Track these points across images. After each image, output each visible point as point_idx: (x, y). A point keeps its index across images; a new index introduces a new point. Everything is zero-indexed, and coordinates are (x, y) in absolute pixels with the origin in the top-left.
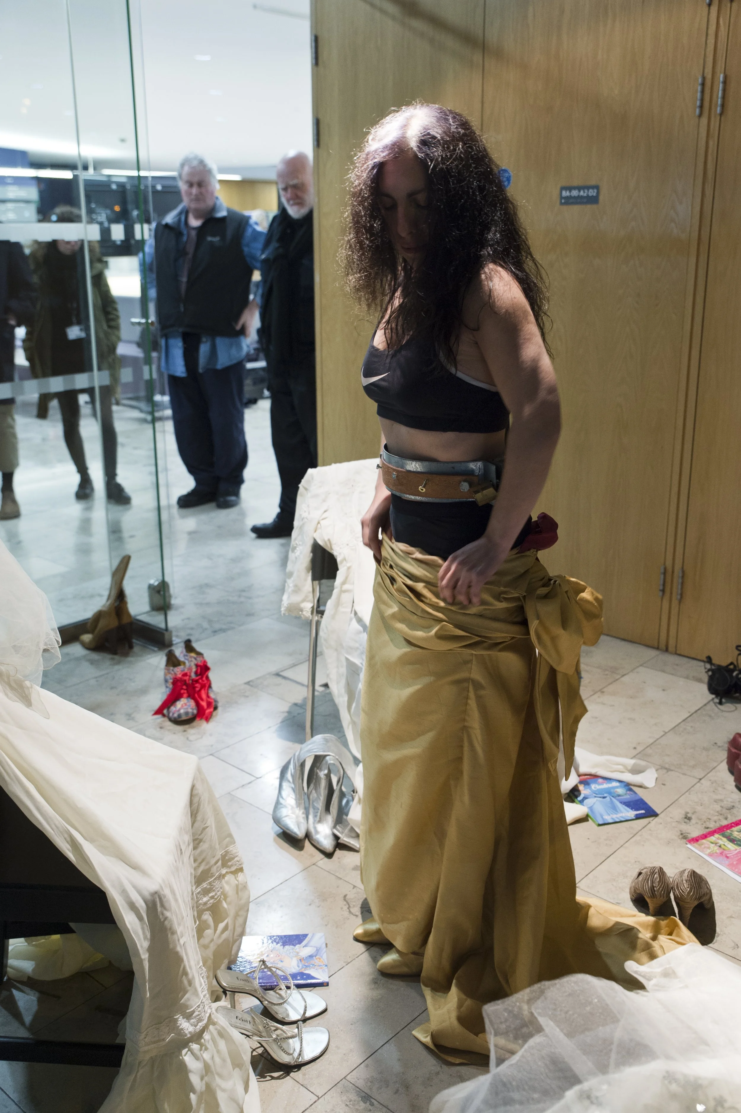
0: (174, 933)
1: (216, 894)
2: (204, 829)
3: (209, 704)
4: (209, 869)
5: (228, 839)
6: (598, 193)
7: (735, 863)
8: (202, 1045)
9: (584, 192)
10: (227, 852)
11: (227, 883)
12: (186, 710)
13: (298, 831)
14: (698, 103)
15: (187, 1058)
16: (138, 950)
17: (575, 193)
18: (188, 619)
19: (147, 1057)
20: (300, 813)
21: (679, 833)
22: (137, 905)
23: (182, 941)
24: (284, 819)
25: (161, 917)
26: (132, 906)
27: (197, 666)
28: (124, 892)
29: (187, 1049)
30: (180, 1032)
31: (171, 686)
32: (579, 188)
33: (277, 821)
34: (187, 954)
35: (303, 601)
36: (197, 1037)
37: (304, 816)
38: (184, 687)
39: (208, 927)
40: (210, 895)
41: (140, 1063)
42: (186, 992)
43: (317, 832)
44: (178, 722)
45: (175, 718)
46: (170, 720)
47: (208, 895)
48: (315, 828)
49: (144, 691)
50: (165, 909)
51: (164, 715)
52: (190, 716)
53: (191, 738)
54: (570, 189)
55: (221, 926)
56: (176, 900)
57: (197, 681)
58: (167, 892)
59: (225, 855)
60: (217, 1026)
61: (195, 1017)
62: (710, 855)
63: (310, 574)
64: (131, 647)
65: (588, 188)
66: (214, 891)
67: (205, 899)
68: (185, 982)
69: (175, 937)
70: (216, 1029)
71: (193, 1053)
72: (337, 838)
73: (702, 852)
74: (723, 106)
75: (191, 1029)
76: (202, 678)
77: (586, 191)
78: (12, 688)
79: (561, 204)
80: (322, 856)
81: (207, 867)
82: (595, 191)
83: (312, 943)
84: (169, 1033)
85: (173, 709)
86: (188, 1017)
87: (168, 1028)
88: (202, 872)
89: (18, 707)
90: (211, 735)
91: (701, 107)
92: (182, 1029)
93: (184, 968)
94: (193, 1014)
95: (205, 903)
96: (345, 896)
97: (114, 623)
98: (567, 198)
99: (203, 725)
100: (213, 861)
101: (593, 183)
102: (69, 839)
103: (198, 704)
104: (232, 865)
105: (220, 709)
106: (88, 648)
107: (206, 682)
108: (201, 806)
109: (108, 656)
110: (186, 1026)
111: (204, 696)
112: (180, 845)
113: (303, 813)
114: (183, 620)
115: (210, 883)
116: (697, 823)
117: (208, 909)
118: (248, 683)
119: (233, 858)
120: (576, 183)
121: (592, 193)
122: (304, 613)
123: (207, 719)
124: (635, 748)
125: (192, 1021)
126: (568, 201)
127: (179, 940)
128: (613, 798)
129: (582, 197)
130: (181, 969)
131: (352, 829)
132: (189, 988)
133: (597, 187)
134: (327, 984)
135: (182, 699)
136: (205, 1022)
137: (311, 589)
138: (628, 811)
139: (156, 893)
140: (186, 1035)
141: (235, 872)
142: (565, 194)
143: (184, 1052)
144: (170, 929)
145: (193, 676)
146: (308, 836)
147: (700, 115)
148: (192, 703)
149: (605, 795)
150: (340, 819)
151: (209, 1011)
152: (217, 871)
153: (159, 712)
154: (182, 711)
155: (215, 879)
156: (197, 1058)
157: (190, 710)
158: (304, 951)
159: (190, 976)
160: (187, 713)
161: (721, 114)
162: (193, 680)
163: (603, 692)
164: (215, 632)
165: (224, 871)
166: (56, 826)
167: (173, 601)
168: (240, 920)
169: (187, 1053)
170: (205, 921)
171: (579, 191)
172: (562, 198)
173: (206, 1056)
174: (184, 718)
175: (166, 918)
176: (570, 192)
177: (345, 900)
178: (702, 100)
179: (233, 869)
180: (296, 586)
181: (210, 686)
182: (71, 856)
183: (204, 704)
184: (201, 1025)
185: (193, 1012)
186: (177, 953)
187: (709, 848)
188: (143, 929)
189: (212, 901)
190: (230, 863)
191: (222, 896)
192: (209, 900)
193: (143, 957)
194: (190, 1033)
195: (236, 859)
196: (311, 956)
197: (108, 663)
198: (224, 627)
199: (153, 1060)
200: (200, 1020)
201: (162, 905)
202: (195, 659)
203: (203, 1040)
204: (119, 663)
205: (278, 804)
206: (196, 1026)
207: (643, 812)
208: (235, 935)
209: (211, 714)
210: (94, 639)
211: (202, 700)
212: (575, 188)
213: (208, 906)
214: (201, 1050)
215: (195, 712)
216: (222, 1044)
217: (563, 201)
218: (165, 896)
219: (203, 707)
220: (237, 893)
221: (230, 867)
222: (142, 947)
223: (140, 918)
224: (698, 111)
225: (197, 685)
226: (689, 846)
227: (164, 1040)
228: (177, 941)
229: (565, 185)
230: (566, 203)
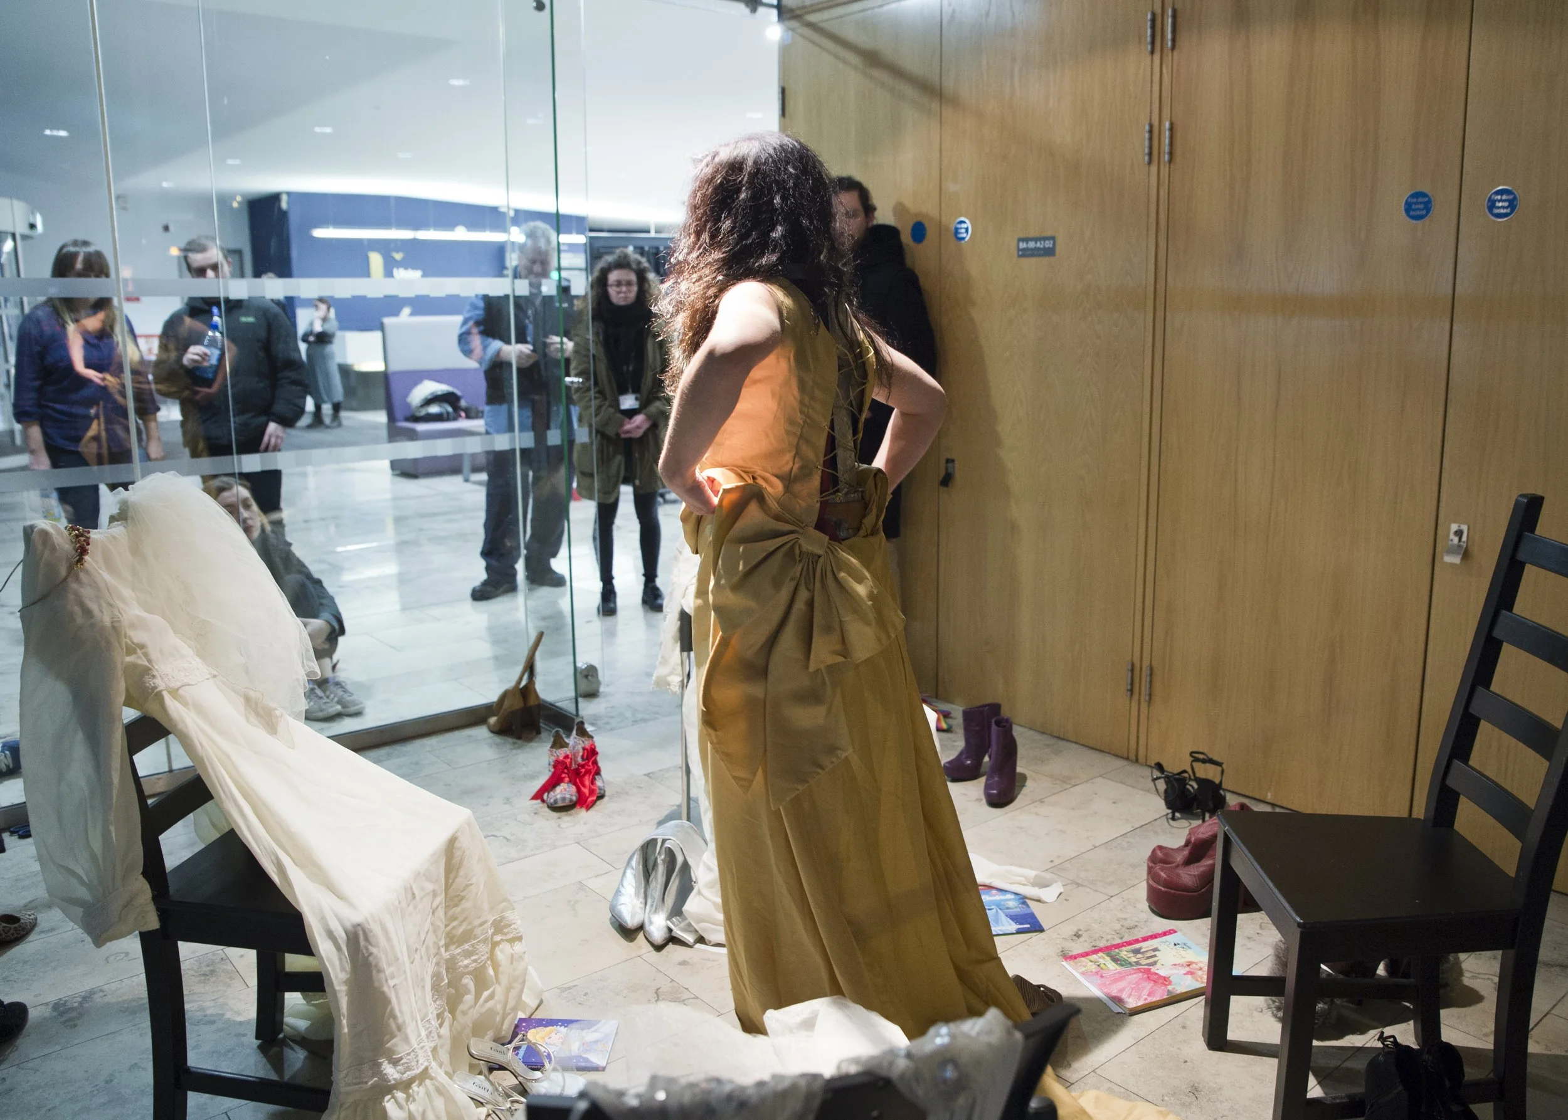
0: (379, 971)
1: (479, 958)
2: (467, 886)
3: (592, 792)
4: (472, 930)
5: (504, 904)
6: (1054, 244)
7: (1108, 983)
8: (408, 1096)
9: (1041, 244)
10: (502, 918)
11: (502, 951)
12: (564, 796)
13: (631, 922)
15: (389, 1105)
16: (331, 980)
17: (1032, 245)
18: (613, 707)
19: (350, 1100)
20: (638, 903)
21: (1061, 949)
22: (335, 934)
23: (391, 983)
24: (619, 907)
25: (365, 951)
26: (331, 935)
27: (584, 749)
28: (323, 920)
29: (389, 1096)
30: (383, 1077)
31: (553, 770)
32: (1036, 240)
33: (613, 909)
34: (397, 997)
35: (671, 674)
36: (406, 1086)
37: (643, 906)
38: (566, 771)
39: (468, 992)
40: (473, 958)
41: (342, 1105)
42: (393, 1036)
43: (651, 923)
44: (555, 808)
45: (551, 804)
46: (548, 807)
47: (470, 957)
48: (650, 919)
49: (533, 777)
50: (370, 944)
51: (543, 801)
52: (567, 803)
53: (563, 825)
54: (1026, 240)
55: (486, 994)
56: (389, 939)
57: (583, 766)
58: (375, 928)
59: (501, 921)
60: (434, 1081)
61: (403, 1064)
62: (1083, 974)
63: (679, 644)
64: (539, 732)
65: (1045, 239)
66: (477, 954)
67: (466, 962)
68: (393, 1026)
69: (382, 975)
70: (433, 1084)
71: (396, 1102)
72: (670, 930)
73: (1076, 970)
75: (397, 1076)
76: (587, 764)
77: (1042, 242)
78: (257, 714)
79: (1019, 256)
80: (651, 949)
81: (469, 927)
82: (1052, 242)
83: (601, 1030)
84: (372, 1077)
85: (552, 793)
86: (395, 1063)
87: (371, 1072)
88: (463, 932)
89: (259, 733)
90: (585, 824)
92: (386, 1074)
93: (392, 1010)
94: (400, 1061)
95: (467, 966)
96: (658, 989)
97: (518, 704)
98: (1023, 250)
99: (582, 814)
100: (477, 922)
101: (1049, 234)
102: (275, 861)
103: (579, 790)
104: (508, 933)
105: (606, 799)
106: (492, 732)
107: (592, 767)
108: (465, 862)
109: (510, 740)
110: (391, 1072)
111: (587, 783)
112: (411, 888)
113: (641, 903)
114: (606, 708)
115: (473, 946)
116: (1086, 941)
117: (469, 973)
118: (648, 775)
119: (510, 925)
120: (1032, 235)
121: (1048, 244)
122: (671, 687)
123: (588, 808)
124: (1052, 861)
125: (399, 1067)
126: (1025, 253)
128: (999, 911)
129: (1039, 249)
130: (388, 1010)
131: (690, 925)
132: (397, 1033)
133: (1053, 238)
134: (604, 1069)
135: (562, 784)
136: (418, 1071)
137: (680, 662)
138: (1010, 925)
139: (359, 925)
140: (390, 1081)
141: (512, 941)
142: (1023, 245)
143: (387, 1098)
144: (376, 966)
145: (580, 760)
146: (641, 927)
147: (1150, 162)
148: (573, 789)
149: (993, 907)
150: (677, 911)
151: (426, 1064)
152: (482, 934)
153: (538, 796)
154: (559, 797)
155: (478, 942)
156: (401, 1107)
157: (568, 796)
158: (590, 1036)
159: (400, 1021)
160: (564, 799)
161: (1170, 162)
162: (579, 765)
163: (1043, 802)
164: (635, 722)
165: (498, 938)
166: (263, 845)
167: (602, 689)
168: (513, 993)
169: (390, 1100)
170: (465, 986)
171: (1036, 243)
172: (1019, 250)
173: (413, 1107)
174: (560, 804)
175: (371, 954)
176: (1027, 243)
177: (656, 993)
179: (509, 936)
180: (663, 657)
181: (598, 772)
182: (276, 878)
183: (586, 791)
184: (408, 1075)
185: (401, 1059)
186: (383, 993)
187: (1085, 966)
188: (340, 959)
189: (474, 965)
190: (506, 930)
191: (489, 962)
192: (470, 964)
193: (337, 988)
194: (394, 1079)
195: (513, 926)
196: (596, 1042)
197: (508, 746)
198: (648, 717)
199: (356, 1104)
200: (408, 1069)
201: (367, 939)
202: (583, 742)
203: (411, 1091)
204: (519, 748)
205: (618, 892)
206: (403, 1074)
207: (1028, 926)
208: (508, 1007)
209: (594, 803)
210: (498, 720)
211: (584, 786)
212: (1032, 239)
213: (470, 968)
214: (407, 1100)
215: (574, 798)
216: (439, 1102)
217: (1020, 253)
218: (371, 931)
219: (584, 793)
220: (512, 963)
221: (505, 934)
222: (336, 977)
223: (339, 948)
224: (1146, 158)
225: (583, 770)
226: (1064, 963)
227: (366, 1083)
228: (384, 982)
229: (1022, 236)
230: (1023, 256)
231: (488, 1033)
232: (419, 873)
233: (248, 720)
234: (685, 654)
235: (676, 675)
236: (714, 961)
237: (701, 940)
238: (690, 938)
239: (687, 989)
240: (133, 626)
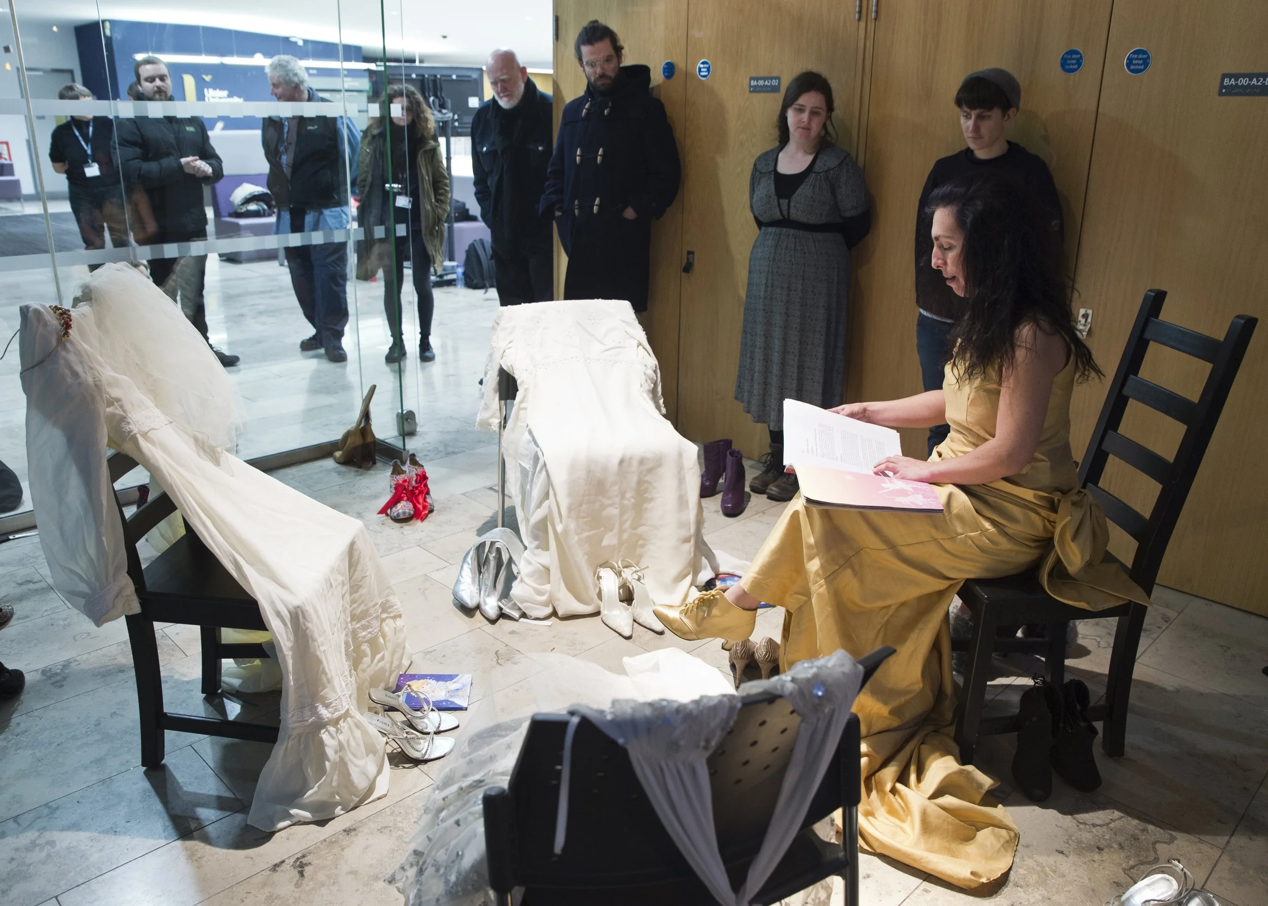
0: (314, 640)
1: (373, 630)
2: (364, 577)
3: (425, 507)
4: (367, 610)
5: (388, 590)
6: (779, 83)
8: (338, 729)
9: (768, 82)
10: (387, 601)
11: (387, 625)
12: (404, 510)
13: (471, 602)
14: (857, 9)
15: (325, 736)
16: (281, 646)
17: (761, 83)
18: (429, 443)
19: (295, 733)
20: (475, 589)
22: (282, 614)
23: (322, 649)
24: (460, 592)
25: (303, 626)
26: (279, 614)
27: (417, 475)
28: (272, 603)
29: (324, 730)
30: (319, 717)
31: (394, 491)
32: (764, 79)
33: (455, 594)
34: (326, 659)
35: (492, 417)
36: (335, 722)
37: (478, 591)
38: (404, 492)
39: (366, 656)
40: (369, 630)
41: (289, 737)
42: (325, 688)
43: (485, 604)
44: (398, 520)
45: (395, 517)
46: (392, 519)
47: (366, 630)
48: (484, 600)
49: (376, 497)
50: (307, 621)
51: (387, 515)
52: (407, 516)
53: (405, 533)
54: (757, 79)
55: (378, 657)
56: (318, 617)
57: (417, 488)
58: (309, 609)
59: (386, 603)
60: (353, 719)
61: (332, 707)
63: (498, 395)
64: (374, 463)
65: (772, 78)
66: (371, 627)
67: (364, 634)
68: (325, 679)
69: (316, 643)
70: (353, 721)
71: (330, 733)
72: (501, 609)
74: (877, 12)
75: (329, 715)
76: (420, 486)
77: (770, 81)
78: (205, 451)
79: (750, 92)
80: (487, 622)
81: (365, 608)
82: (777, 81)
83: (460, 681)
84: (311, 717)
85: (394, 509)
86: (327, 706)
87: (310, 713)
88: (362, 612)
89: (208, 465)
90: (422, 531)
91: (860, 12)
92: (321, 714)
93: (324, 668)
94: (330, 705)
95: (364, 637)
96: (497, 652)
97: (358, 441)
98: (755, 86)
99: (418, 524)
100: (371, 604)
101: (775, 74)
102: (233, 561)
103: (415, 506)
104: (391, 612)
105: (435, 512)
106: (339, 463)
107: (424, 488)
108: (361, 560)
109: (353, 469)
110: (324, 713)
111: (421, 500)
112: (330, 580)
113: (477, 589)
114: (423, 444)
115: (368, 622)
117: (367, 642)
118: (464, 494)
119: (393, 606)
120: (761, 75)
121: (775, 83)
122: (492, 427)
123: (422, 520)
125: (330, 709)
126: (755, 90)
127: (319, 647)
129: (767, 86)
130: (321, 669)
131: (515, 604)
132: (328, 685)
133: (778, 78)
134: (466, 709)
135: (402, 502)
136: (342, 712)
137: (498, 408)
139: (298, 607)
140: (324, 719)
141: (394, 618)
142: (753, 83)
143: (323, 731)
144: (312, 637)
145: (414, 483)
146: (478, 607)
147: (859, 19)
148: (410, 505)
150: (505, 594)
151: (347, 707)
152: (375, 613)
153: (383, 511)
154: (400, 511)
155: (372, 619)
156: (333, 737)
157: (407, 511)
158: (452, 685)
159: (329, 676)
160: (404, 513)
161: (876, 19)
162: (413, 487)
164: (448, 454)
165: (384, 616)
166: (223, 550)
167: (418, 429)
168: (397, 656)
169: (324, 733)
170: (364, 651)
171: (765, 81)
172: (751, 86)
173: (341, 737)
174: (402, 517)
175: (307, 628)
176: (757, 82)
177: (496, 654)
178: (861, 6)
179: (392, 615)
180: (485, 404)
181: (428, 493)
182: (234, 574)
183: (420, 507)
184: (337, 714)
185: (331, 703)
186: (317, 656)
188: (287, 632)
189: (369, 636)
190: (390, 610)
191: (380, 633)
192: (367, 635)
193: (286, 653)
194: (327, 718)
195: (395, 607)
196: (457, 690)
197: (353, 474)
198: (457, 450)
199: (300, 736)
200: (336, 710)
201: (304, 618)
202: (416, 470)
203: (339, 726)
204: (361, 475)
205: (458, 582)
206: (333, 714)
208: (393, 666)
209: (426, 515)
210: (343, 454)
211: (419, 503)
212: (761, 78)
213: (367, 638)
214: (337, 732)
215: (412, 512)
216: (358, 733)
217: (752, 89)
218: (307, 611)
219: (419, 509)
220: (395, 634)
221: (389, 613)
222: (285, 645)
223: (285, 624)
224: (857, 16)
225: (417, 491)
227: (307, 721)
228: (317, 647)
229: (755, 75)
230: (754, 91)
231: (381, 684)
232: (333, 568)
233: (199, 455)
234: (503, 402)
235: (495, 418)
236: (535, 630)
237: (524, 615)
238: (516, 614)
239: (519, 651)
240: (110, 385)
